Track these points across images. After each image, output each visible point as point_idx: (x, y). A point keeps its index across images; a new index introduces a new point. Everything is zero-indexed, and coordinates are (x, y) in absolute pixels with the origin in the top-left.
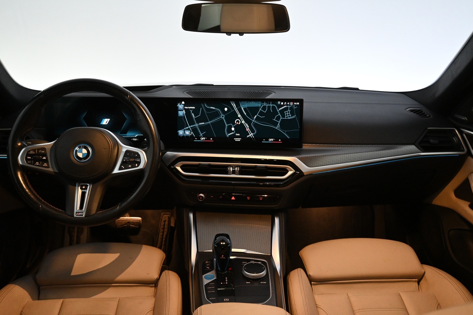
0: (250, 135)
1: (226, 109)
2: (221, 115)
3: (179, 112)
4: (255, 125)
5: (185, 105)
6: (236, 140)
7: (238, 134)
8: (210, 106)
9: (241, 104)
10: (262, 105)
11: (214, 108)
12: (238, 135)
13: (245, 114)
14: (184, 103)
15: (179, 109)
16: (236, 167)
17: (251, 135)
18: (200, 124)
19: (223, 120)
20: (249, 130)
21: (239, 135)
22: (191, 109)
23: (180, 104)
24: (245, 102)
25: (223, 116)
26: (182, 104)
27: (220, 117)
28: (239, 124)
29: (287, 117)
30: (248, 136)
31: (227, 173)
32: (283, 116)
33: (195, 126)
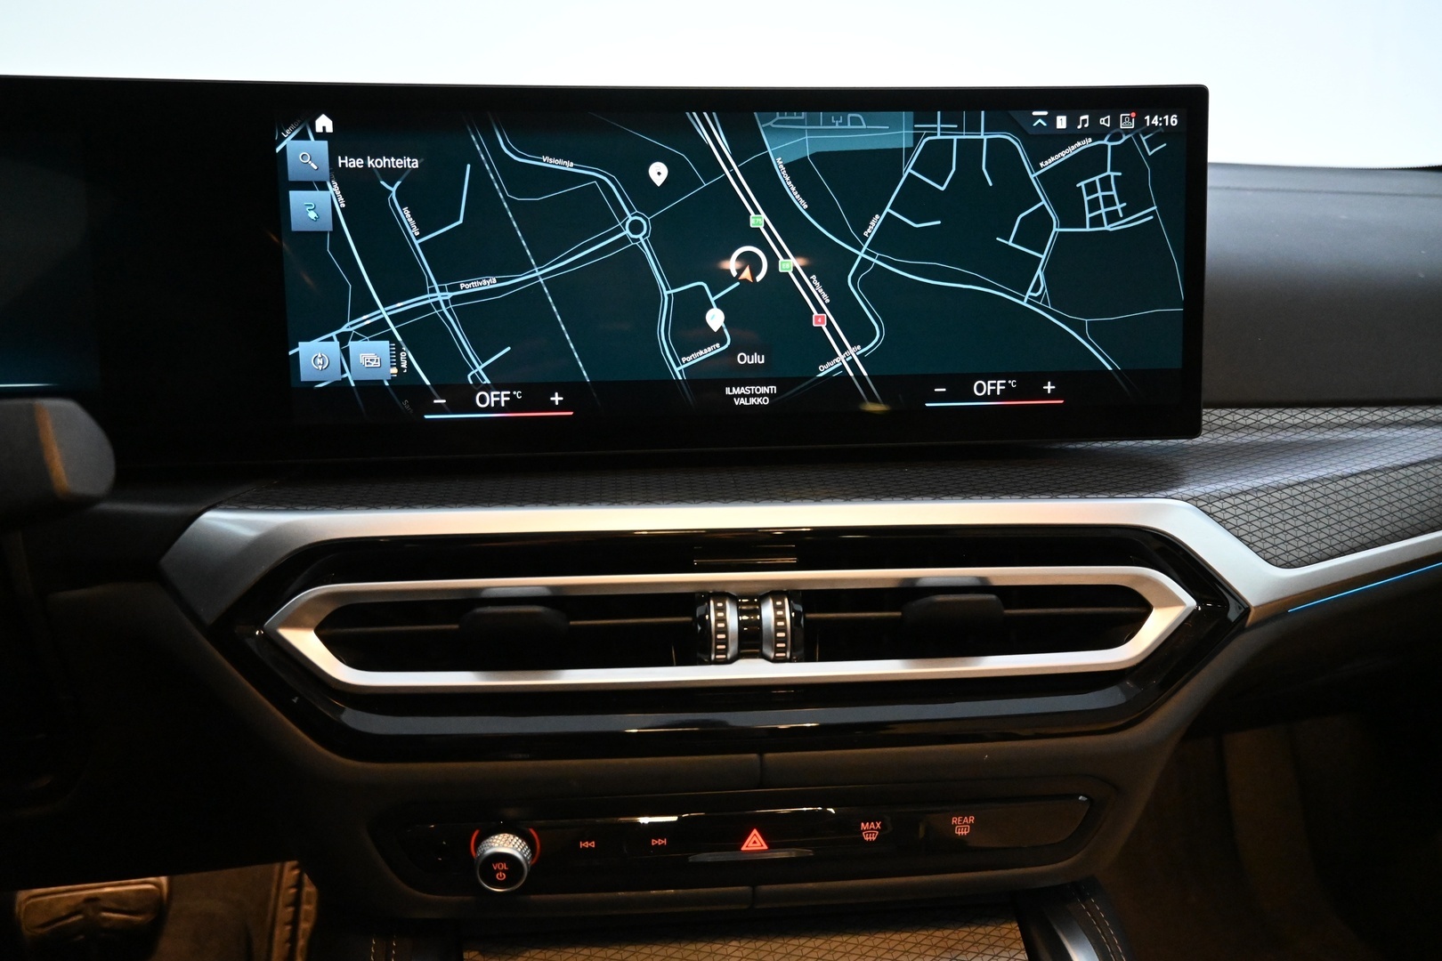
0: (841, 359)
1: (658, 173)
2: (622, 215)
3: (293, 194)
4: (875, 283)
5: (337, 144)
6: (743, 401)
7: (750, 354)
8: (539, 152)
9: (764, 129)
10: (917, 138)
11: (568, 166)
12: (756, 365)
13: (802, 205)
14: (330, 129)
15: (293, 174)
16: (762, 598)
17: (847, 358)
18: (469, 287)
19: (637, 252)
20: (830, 325)
21: (757, 359)
22: (391, 175)
23: (302, 136)
24: (795, 116)
25: (636, 228)
26: (318, 137)
27: (619, 230)
28: (759, 278)
29: (1097, 221)
30: (825, 370)
31: (697, 647)
32: (1071, 213)
33: (427, 308)
